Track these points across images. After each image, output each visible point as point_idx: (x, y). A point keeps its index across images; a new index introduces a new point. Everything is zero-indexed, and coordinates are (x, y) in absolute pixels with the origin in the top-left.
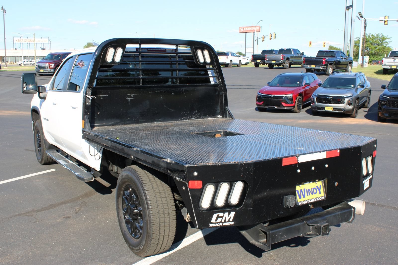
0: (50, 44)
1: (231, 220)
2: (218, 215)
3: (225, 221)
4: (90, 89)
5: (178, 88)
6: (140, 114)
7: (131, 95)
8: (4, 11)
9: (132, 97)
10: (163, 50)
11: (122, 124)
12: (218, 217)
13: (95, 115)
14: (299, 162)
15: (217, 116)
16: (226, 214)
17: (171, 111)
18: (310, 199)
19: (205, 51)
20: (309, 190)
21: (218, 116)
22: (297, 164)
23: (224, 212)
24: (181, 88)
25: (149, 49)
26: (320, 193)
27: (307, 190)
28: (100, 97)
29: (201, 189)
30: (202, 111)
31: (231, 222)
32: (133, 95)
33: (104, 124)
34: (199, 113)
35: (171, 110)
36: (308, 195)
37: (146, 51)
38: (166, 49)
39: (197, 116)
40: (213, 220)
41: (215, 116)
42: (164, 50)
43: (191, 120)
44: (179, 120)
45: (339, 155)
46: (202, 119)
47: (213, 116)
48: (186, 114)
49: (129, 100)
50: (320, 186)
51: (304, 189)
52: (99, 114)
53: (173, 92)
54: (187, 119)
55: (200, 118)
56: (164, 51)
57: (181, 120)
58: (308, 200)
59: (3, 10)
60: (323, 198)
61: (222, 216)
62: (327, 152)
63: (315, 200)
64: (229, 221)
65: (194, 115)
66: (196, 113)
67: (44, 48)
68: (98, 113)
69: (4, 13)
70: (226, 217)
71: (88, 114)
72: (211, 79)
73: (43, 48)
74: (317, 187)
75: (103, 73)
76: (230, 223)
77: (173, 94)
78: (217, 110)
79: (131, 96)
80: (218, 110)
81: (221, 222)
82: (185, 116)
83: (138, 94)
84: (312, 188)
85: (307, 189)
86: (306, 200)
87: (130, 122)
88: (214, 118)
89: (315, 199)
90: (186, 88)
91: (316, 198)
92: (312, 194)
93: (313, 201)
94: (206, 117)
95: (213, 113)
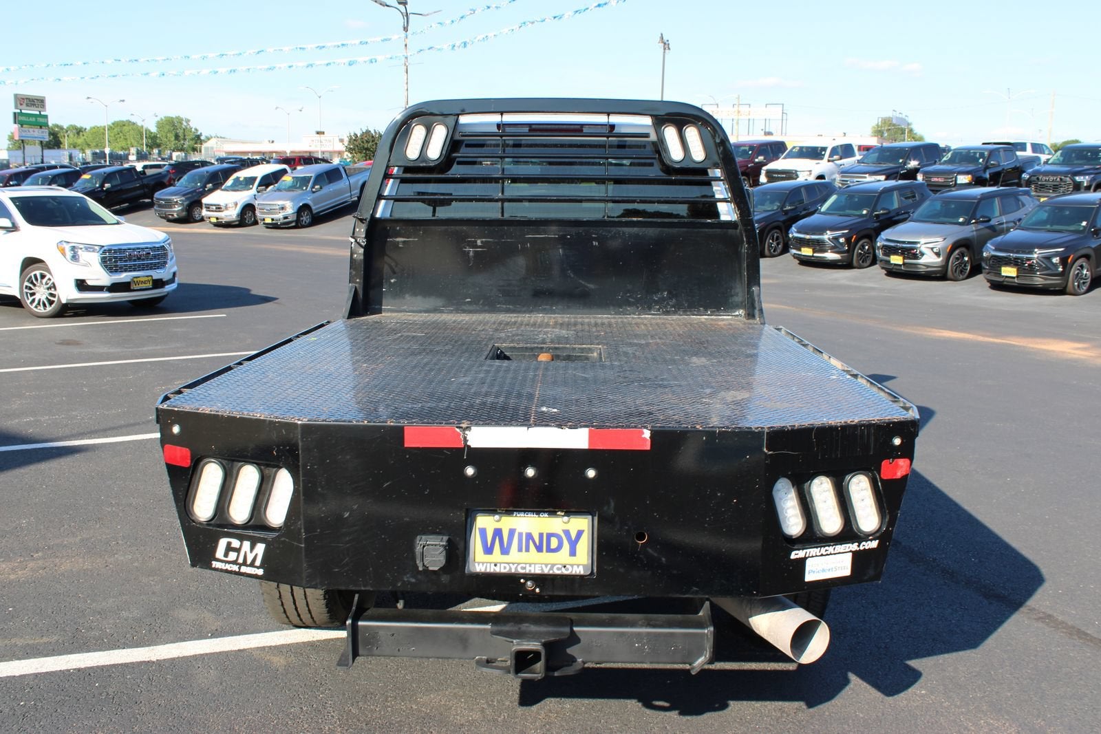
0: (784, 121)
1: (258, 563)
2: (229, 544)
3: (244, 563)
4: (363, 223)
5: (609, 228)
6: (499, 290)
7: (476, 242)
8: (666, 45)
9: (480, 247)
10: (576, 127)
11: (451, 312)
12: (229, 548)
13: (384, 284)
14: (469, 446)
15: (734, 312)
16: (247, 544)
17: (587, 287)
18: (526, 564)
19: (688, 130)
20: (529, 536)
21: (737, 313)
22: (461, 450)
23: (241, 538)
24: (620, 229)
25: (534, 127)
26: (573, 553)
27: (520, 535)
28: (398, 242)
29: (189, 468)
30: (683, 295)
31: (258, 568)
32: (482, 242)
33: (405, 307)
34: (674, 300)
35: (588, 285)
36: (520, 550)
37: (526, 130)
38: (583, 125)
39: (665, 307)
40: (220, 553)
41: (725, 310)
42: (579, 127)
43: (647, 316)
44: (611, 314)
45: (648, 447)
46: (681, 315)
47: (718, 309)
48: (633, 300)
49: (471, 254)
50: (580, 533)
51: (512, 532)
52: (395, 282)
53: (595, 239)
54: (634, 314)
55: (675, 313)
56: (578, 129)
57: (616, 314)
58: (513, 564)
59: (663, 42)
60: (580, 571)
61: (238, 547)
62: (590, 432)
63: (542, 569)
64: (252, 565)
65: (657, 302)
66: (663, 299)
67: (770, 131)
68: (392, 281)
69: (665, 49)
70: (246, 553)
71: (358, 280)
72: (722, 207)
73: (767, 130)
74: (567, 532)
75: (410, 184)
76: (256, 569)
77: (594, 243)
78: (732, 296)
79: (477, 245)
80: (737, 296)
81: (235, 562)
82: (630, 304)
83: (496, 240)
84: (545, 531)
85: (520, 531)
86: (508, 563)
87: (471, 308)
88: (721, 315)
89: (543, 566)
90: (635, 229)
91: (549, 566)
92: (539, 549)
93: (537, 570)
94: (696, 313)
95: (719, 302)
